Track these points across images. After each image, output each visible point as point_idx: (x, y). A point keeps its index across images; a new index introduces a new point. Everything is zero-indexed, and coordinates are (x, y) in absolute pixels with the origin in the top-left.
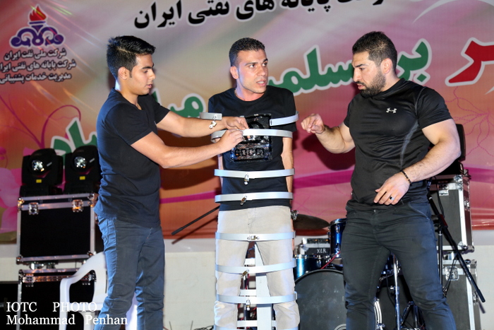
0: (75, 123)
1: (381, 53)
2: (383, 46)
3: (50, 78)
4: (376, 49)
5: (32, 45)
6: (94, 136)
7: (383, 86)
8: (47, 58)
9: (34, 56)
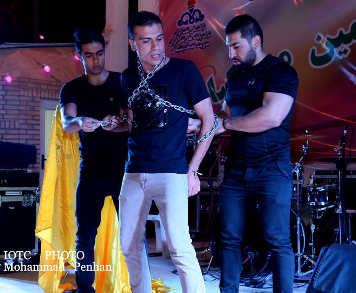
0: (212, 78)
1: (251, 32)
2: (251, 26)
3: (198, 47)
4: (246, 28)
5: (189, 24)
6: (223, 87)
7: (254, 60)
8: (197, 33)
9: (189, 32)
